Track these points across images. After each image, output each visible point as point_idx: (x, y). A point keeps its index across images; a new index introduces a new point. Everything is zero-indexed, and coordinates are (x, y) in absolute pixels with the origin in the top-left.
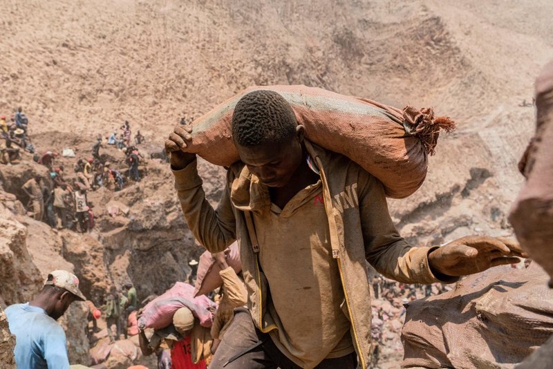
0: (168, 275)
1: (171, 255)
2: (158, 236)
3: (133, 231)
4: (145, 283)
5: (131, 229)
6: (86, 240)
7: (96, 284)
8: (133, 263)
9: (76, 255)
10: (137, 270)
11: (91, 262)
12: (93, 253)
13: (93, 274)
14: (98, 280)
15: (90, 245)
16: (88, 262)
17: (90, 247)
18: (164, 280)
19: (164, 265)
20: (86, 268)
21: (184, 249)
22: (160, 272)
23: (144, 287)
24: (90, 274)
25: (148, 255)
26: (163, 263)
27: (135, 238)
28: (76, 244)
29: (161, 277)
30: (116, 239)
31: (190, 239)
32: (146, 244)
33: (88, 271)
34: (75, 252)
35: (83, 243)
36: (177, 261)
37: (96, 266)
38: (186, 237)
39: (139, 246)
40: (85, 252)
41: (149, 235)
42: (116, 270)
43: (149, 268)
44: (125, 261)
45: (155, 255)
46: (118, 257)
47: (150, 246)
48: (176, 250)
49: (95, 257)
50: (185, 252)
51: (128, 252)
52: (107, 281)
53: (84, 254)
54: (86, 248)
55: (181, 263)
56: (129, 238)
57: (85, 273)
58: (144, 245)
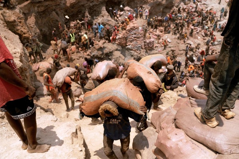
0: (55, 23)
1: (55, 13)
2: (47, 4)
3: (34, 3)
4: (44, 28)
5: (33, 2)
6: (14, 14)
7: (24, 35)
8: (37, 19)
9: (10, 22)
10: (39, 22)
11: (19, 25)
12: (19, 20)
13: (21, 31)
14: (25, 34)
15: (16, 16)
16: (18, 25)
17: (17, 17)
18: (53, 26)
19: (52, 18)
20: (17, 28)
21: (61, 9)
22: (51, 22)
23: (43, 29)
24: (20, 31)
25: (43, 14)
26: (51, 17)
27: (36, 6)
28: (9, 16)
29: (51, 24)
30: (26, 8)
31: (64, 4)
32: (42, 9)
33: (19, 29)
34: (10, 21)
35: (13, 15)
36: (59, 16)
37: (22, 27)
38: (62, 3)
39: (38, 10)
40: (15, 20)
41: (43, 4)
42: (30, 25)
43: (45, 20)
44: (33, 19)
45: (47, 14)
46: (29, 17)
47: (44, 10)
48: (57, 10)
49: (20, 22)
50: (62, 11)
51: (33, 14)
52: (29, 34)
53: (15, 21)
54: (15, 18)
55: (60, 17)
56: (33, 6)
57: (17, 31)
58: (41, 9)
